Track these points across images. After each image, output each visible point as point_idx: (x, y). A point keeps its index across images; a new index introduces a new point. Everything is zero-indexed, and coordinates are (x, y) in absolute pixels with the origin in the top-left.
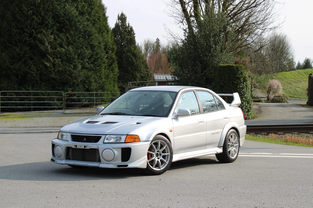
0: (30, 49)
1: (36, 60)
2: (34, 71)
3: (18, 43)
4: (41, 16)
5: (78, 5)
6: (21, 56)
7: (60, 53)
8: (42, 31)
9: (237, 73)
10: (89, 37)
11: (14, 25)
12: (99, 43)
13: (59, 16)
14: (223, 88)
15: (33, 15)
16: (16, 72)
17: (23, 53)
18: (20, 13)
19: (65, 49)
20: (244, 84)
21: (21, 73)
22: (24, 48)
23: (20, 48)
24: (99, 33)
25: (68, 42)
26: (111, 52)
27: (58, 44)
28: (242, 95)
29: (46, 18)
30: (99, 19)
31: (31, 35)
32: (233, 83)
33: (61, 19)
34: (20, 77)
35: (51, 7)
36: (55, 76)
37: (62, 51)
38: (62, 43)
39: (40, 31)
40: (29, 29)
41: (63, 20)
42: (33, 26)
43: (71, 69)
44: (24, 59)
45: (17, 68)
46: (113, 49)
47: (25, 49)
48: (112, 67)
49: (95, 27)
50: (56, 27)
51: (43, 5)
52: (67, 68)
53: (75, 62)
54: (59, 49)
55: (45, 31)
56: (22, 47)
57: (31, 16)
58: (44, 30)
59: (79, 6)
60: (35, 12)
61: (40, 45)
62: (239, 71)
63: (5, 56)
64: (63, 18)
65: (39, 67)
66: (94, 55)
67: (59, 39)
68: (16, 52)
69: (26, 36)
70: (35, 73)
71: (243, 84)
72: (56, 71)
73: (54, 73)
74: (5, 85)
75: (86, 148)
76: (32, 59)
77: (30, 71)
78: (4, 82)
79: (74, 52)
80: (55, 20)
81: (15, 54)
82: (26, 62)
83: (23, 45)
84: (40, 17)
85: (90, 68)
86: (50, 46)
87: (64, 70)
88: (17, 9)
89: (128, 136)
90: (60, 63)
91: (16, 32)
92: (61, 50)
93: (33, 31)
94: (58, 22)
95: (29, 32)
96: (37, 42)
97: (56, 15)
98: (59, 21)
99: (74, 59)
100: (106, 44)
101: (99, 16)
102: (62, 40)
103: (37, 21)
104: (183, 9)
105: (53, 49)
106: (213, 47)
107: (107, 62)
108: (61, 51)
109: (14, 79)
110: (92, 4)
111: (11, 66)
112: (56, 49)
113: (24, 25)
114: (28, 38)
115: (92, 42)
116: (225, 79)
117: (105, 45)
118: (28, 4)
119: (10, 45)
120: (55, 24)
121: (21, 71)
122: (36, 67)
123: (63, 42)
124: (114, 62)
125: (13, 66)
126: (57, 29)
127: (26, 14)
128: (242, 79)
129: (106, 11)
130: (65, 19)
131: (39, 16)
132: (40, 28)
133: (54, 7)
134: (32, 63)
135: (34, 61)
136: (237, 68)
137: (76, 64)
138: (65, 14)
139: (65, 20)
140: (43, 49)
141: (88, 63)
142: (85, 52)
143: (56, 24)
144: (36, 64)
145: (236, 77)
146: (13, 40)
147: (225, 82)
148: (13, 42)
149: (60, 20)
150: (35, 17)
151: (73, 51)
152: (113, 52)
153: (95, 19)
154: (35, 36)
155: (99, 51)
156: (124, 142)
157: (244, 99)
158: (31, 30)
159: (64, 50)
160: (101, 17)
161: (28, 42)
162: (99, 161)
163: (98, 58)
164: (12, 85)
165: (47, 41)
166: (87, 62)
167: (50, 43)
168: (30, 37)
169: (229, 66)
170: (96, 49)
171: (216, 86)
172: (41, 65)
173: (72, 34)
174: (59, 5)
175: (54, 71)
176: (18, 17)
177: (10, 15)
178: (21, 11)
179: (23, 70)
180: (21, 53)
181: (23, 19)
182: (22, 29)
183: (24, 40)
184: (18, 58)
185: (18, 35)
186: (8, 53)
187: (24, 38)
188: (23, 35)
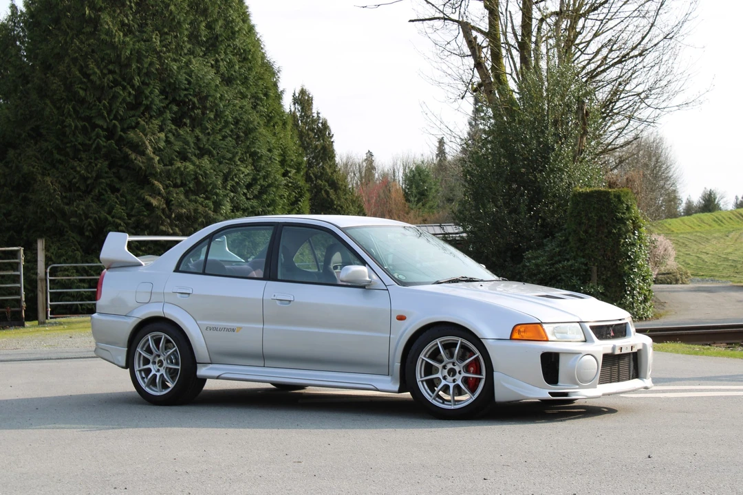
0: (110, 167)
1: (126, 190)
2: (120, 218)
3: (82, 153)
4: (133, 86)
5: (217, 61)
6: (89, 182)
7: (181, 174)
8: (138, 123)
9: (618, 209)
10: (246, 134)
11: (70, 110)
12: (270, 150)
13: (177, 86)
14: (586, 246)
15: (116, 86)
16: (78, 221)
17: (94, 174)
18: (85, 80)
19: (194, 164)
20: (634, 234)
21: (90, 224)
22: (96, 165)
23: (87, 164)
24: (267, 126)
25: (199, 148)
26: (294, 171)
27: (177, 152)
28: (631, 262)
29: (147, 92)
30: (266, 95)
31: (111, 133)
32: (610, 232)
33: (182, 95)
34: (87, 234)
35: (158, 66)
36: (172, 229)
37: (187, 168)
38: (185, 149)
39: (133, 124)
40: (104, 118)
41: (186, 95)
42: (114, 112)
43: (209, 212)
44: (97, 191)
45: (81, 213)
46: (300, 164)
47: (98, 166)
48: (298, 208)
49: (257, 112)
50: (170, 113)
51: (138, 62)
52: (201, 209)
53: (217, 194)
54: (179, 164)
55: (146, 123)
56: (91, 160)
57: (112, 88)
58: (144, 121)
59: (221, 64)
60: (120, 79)
61: (133, 156)
62: (622, 203)
63: (52, 183)
64: (186, 92)
65: (132, 209)
66: (260, 178)
67: (179, 141)
68: (79, 172)
69: (98, 136)
70: (125, 223)
71: (632, 236)
72: (173, 216)
73: (169, 221)
74: (53, 253)
76: (114, 190)
77: (113, 217)
79: (214, 170)
80: (166, 98)
81: (75, 178)
82: (102, 197)
83: (93, 158)
84: (131, 90)
85: (251, 210)
86: (158, 158)
87: (193, 214)
88: (78, 73)
90: (182, 197)
91: (76, 127)
92: (185, 168)
93: (115, 124)
94: (174, 101)
95: (105, 127)
96: (127, 150)
97: (170, 84)
98: (178, 98)
99: (215, 186)
100: (284, 153)
101: (266, 88)
102: (187, 143)
103: (124, 100)
104: (475, 60)
105: (165, 165)
106: (554, 150)
107: (286, 196)
108: (184, 170)
110: (250, 57)
111: (67, 207)
112: (171, 164)
113: (94, 111)
114: (104, 139)
115: (254, 147)
116: (590, 223)
117: (281, 155)
118: (103, 59)
119: (63, 158)
120: (168, 105)
121: (91, 218)
122: (127, 209)
123: (186, 147)
124: (301, 196)
125: (72, 208)
126: (172, 117)
127: (98, 82)
128: (629, 223)
129: (279, 77)
130: (191, 95)
131: (128, 87)
132: (133, 116)
133: (165, 66)
134: (116, 200)
135: (121, 195)
136: (618, 197)
137: (220, 200)
138: (189, 83)
139: (190, 97)
140: (141, 164)
141: (247, 199)
142: (240, 170)
143: (170, 106)
144: (126, 202)
145: (616, 218)
146: (68, 145)
147: (590, 231)
148: (68, 150)
149: (180, 96)
150: (118, 89)
151: (211, 168)
152: (298, 170)
153: (256, 93)
154: (121, 136)
155: (270, 169)
157: (636, 270)
158: (111, 120)
159: (191, 167)
160: (270, 90)
161: (104, 150)
163: (270, 185)
164: (70, 253)
165: (151, 146)
166: (245, 194)
167: (157, 151)
168: (108, 138)
169: (599, 192)
170: (262, 164)
171: (567, 240)
172: (138, 203)
173: (208, 129)
174: (175, 60)
175: (169, 217)
176: (79, 90)
177: (59, 86)
178: (87, 76)
179: (95, 215)
180: (89, 175)
181: (90, 95)
182: (88, 119)
183: (94, 146)
184: (81, 188)
185: (80, 133)
186: (58, 177)
187: (95, 140)
188: (93, 135)
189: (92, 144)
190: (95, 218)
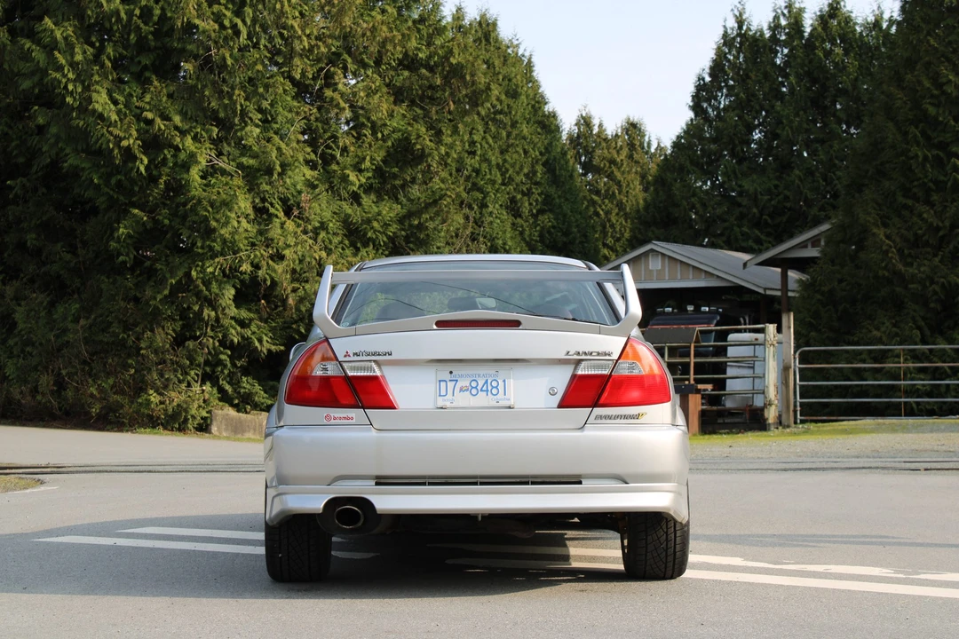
3: (934, 194)
6: (941, 233)
11: (916, 135)
16: (920, 289)
17: (947, 223)
18: (936, 92)
21: (935, 293)
22: (952, 210)
23: (940, 209)
34: (932, 305)
44: (951, 246)
45: (924, 276)
56: (946, 204)
63: (886, 237)
68: (927, 220)
74: (884, 332)
78: (884, 323)
81: (921, 229)
83: (949, 199)
88: (927, 84)
91: (926, 158)
109: (915, 311)
111: (906, 270)
119: (910, 202)
121: (937, 283)
125: (912, 270)
146: (916, 183)
148: (915, 190)
164: (907, 333)
176: (928, 106)
177: (905, 103)
178: (940, 86)
179: (942, 280)
180: (940, 224)
181: (944, 112)
182: (943, 146)
183: (949, 184)
184: (931, 242)
185: (932, 167)
186: (899, 228)
187: (951, 174)
188: (948, 168)
189: (949, 180)
190: (943, 283)
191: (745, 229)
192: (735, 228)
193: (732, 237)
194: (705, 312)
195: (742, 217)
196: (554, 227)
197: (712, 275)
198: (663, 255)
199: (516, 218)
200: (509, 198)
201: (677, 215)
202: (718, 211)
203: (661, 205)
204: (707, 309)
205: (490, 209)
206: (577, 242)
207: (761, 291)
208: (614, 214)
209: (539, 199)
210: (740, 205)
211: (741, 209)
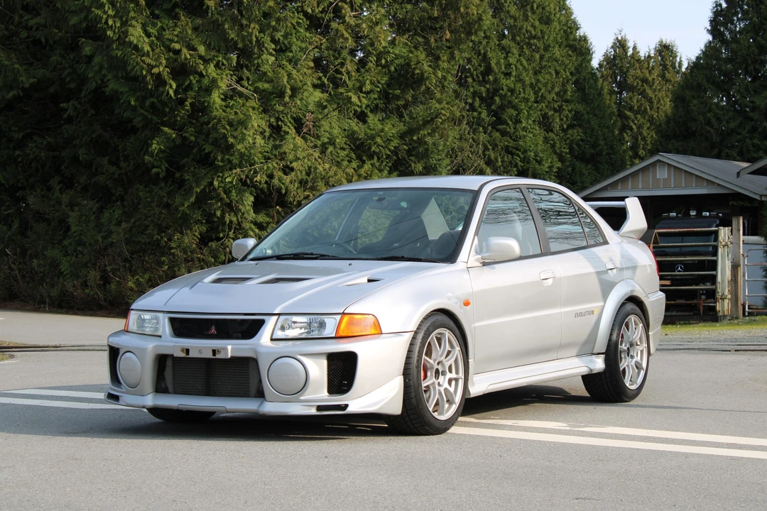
75: (218, 356)
89: (346, 318)
156: (333, 335)
162: (260, 394)
191: (756, 141)
192: (748, 140)
193: (744, 148)
194: (706, 217)
195: (754, 129)
196: (582, 140)
197: (714, 183)
198: (669, 165)
199: (548, 133)
200: (541, 115)
201: (694, 129)
202: (732, 125)
203: (681, 120)
204: (708, 214)
205: (524, 125)
206: (604, 153)
207: (758, 197)
208: (645, 128)
209: (570, 116)
210: (752, 120)
211: (753, 123)
